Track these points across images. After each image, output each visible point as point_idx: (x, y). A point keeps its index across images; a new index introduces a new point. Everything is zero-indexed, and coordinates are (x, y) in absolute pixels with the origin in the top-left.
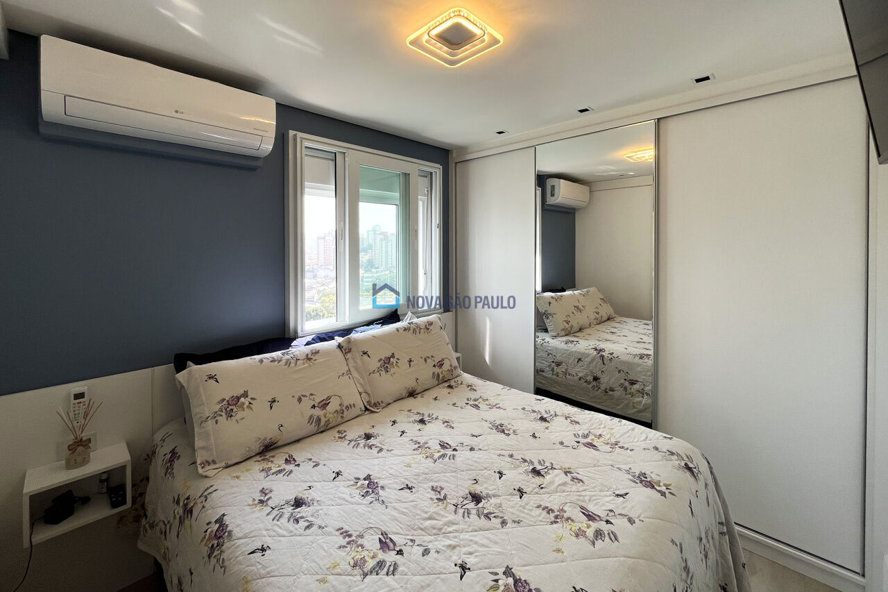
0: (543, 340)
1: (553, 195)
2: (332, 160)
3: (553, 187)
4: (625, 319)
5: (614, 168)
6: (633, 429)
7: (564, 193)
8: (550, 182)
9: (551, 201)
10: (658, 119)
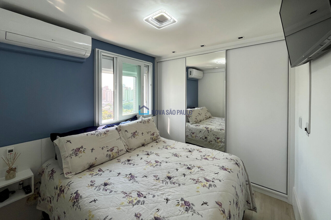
0: (188, 125)
1: (190, 74)
2: (112, 60)
3: (191, 72)
4: (215, 117)
5: (211, 66)
6: (219, 153)
7: (195, 74)
8: (190, 70)
9: (190, 76)
10: (227, 50)
